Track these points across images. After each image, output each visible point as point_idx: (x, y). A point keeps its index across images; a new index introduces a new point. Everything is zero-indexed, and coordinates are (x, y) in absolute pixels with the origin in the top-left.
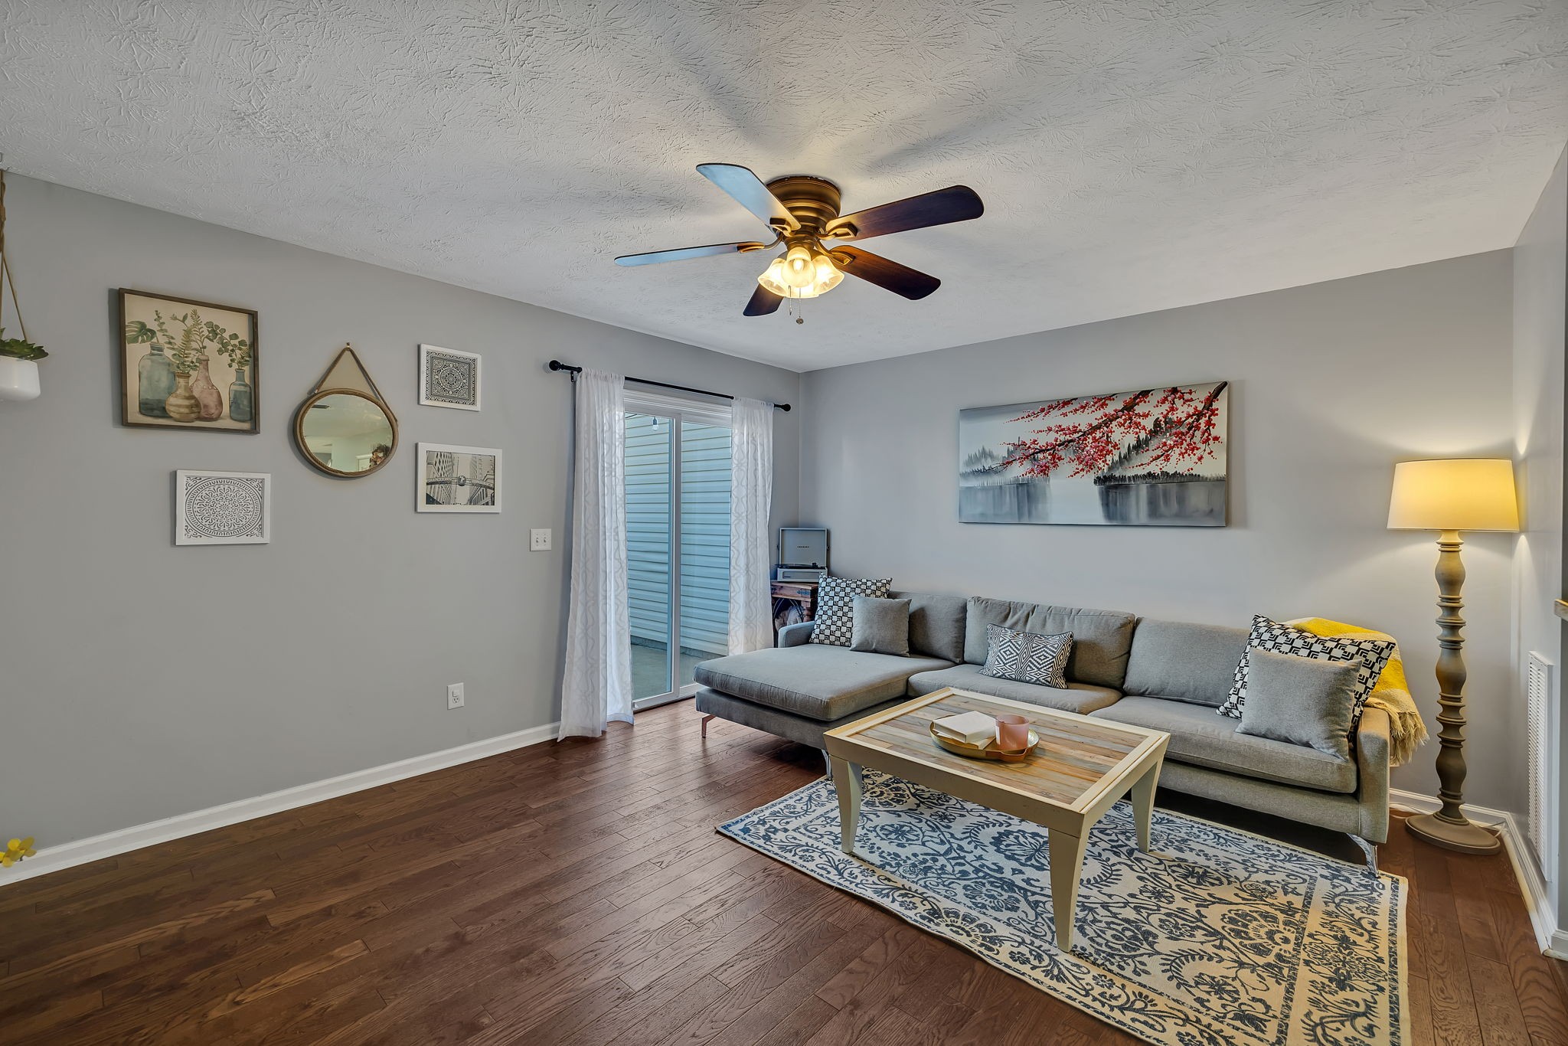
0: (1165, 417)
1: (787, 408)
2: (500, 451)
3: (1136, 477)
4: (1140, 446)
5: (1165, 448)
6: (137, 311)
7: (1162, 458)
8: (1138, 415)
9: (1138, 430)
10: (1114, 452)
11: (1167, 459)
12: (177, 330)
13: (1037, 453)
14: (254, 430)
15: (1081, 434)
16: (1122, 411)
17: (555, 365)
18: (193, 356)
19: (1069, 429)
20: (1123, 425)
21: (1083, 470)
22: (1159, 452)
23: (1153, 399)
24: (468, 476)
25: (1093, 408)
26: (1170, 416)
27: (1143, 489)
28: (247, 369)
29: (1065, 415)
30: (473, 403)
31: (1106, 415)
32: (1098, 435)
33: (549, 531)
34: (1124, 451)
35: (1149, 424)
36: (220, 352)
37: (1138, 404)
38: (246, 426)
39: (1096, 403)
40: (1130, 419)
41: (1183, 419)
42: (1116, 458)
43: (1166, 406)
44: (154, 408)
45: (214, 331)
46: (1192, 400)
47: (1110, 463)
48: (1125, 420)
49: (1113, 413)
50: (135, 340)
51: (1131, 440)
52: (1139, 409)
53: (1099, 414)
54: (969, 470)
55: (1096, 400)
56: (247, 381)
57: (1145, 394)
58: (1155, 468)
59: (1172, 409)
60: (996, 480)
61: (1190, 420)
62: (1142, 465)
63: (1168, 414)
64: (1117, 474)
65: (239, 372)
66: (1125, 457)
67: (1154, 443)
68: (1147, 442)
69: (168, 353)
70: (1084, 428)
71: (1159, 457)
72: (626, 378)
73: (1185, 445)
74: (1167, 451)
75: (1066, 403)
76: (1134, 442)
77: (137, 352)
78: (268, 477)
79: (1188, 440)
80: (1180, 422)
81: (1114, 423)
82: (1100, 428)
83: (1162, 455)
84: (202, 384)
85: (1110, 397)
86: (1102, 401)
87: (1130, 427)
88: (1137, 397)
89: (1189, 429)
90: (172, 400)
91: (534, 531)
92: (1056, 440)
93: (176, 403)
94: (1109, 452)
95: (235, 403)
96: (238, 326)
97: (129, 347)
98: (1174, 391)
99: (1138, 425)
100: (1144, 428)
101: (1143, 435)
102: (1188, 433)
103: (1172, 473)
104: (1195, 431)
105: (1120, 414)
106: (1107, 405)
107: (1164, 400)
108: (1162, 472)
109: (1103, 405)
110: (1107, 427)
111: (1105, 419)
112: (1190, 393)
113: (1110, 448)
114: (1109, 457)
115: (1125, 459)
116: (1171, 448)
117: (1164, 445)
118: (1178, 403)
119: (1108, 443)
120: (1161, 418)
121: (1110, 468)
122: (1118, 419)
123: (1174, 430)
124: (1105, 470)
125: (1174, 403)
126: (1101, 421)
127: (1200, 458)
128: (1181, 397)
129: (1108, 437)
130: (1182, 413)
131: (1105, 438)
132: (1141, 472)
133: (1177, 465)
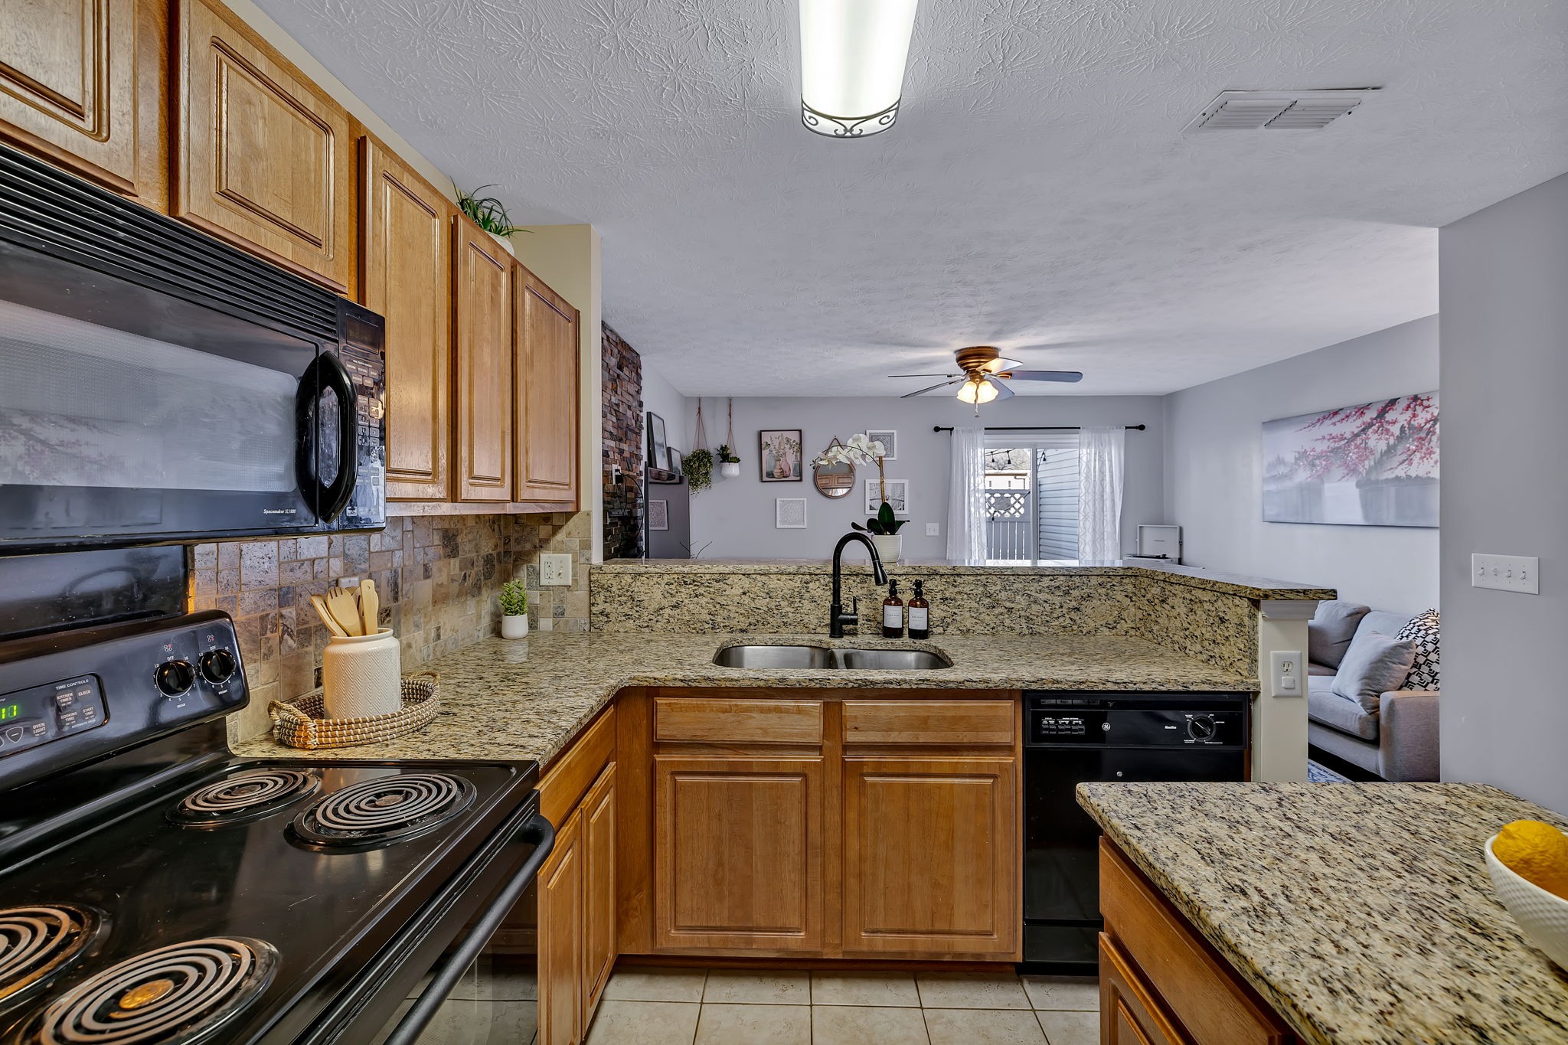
0: (1409, 423)
1: (1142, 428)
2: (907, 480)
3: (1387, 480)
4: (1390, 450)
5: (1409, 453)
6: (766, 438)
7: (1407, 462)
8: (1388, 422)
9: (1387, 436)
10: (1371, 457)
11: (1411, 464)
12: (776, 442)
13: (1315, 459)
14: (801, 480)
15: (1346, 441)
16: (1375, 419)
17: (937, 429)
18: (782, 452)
19: (1337, 437)
20: (1377, 432)
21: (1347, 474)
22: (1404, 457)
23: (1400, 406)
24: (890, 495)
25: (1355, 418)
26: (1412, 422)
27: (1392, 490)
28: (798, 454)
29: (1334, 424)
30: (893, 456)
31: (1364, 423)
32: (1358, 441)
33: (938, 524)
34: (1378, 456)
35: (1395, 430)
36: (790, 449)
37: (1387, 412)
38: (798, 478)
39: (1356, 412)
40: (1382, 426)
41: (1423, 425)
42: (1372, 463)
43: (1410, 413)
44: (770, 475)
45: (788, 441)
46: (1429, 407)
47: (1367, 467)
48: (1379, 428)
49: (1369, 421)
50: (765, 449)
51: (1382, 446)
52: (1389, 416)
53: (1359, 422)
54: (1268, 475)
55: (1356, 410)
56: (799, 459)
57: (1393, 402)
58: (1400, 472)
59: (1414, 416)
60: (1287, 484)
61: (1428, 426)
62: (1392, 469)
63: (1410, 420)
64: (1373, 477)
65: (796, 456)
66: (1378, 461)
67: (1400, 449)
68: (1394, 447)
69: (774, 452)
70: (1348, 435)
71: (1404, 461)
72: (986, 429)
73: (1424, 450)
74: (1410, 456)
75: (1336, 413)
76: (1385, 448)
77: (765, 453)
78: (805, 499)
79: (1426, 444)
80: (1421, 428)
81: (1370, 430)
82: (1359, 436)
83: (1407, 459)
84: (784, 462)
85: (1368, 406)
86: (1361, 410)
87: (1382, 434)
88: (1387, 406)
89: (1428, 434)
90: (775, 471)
91: (928, 525)
92: (1328, 447)
93: (777, 472)
94: (1367, 458)
95: (794, 469)
96: (795, 436)
97: (763, 452)
98: (1415, 398)
99: (1388, 431)
100: (1392, 435)
101: (1392, 441)
102: (1426, 438)
103: (1414, 476)
104: (1432, 436)
105: (1375, 422)
106: (1365, 414)
107: (1408, 407)
108: (1407, 475)
109: (1362, 414)
110: (1365, 434)
111: (1363, 427)
112: (1428, 400)
113: (1367, 453)
114: (1366, 462)
115: (1378, 464)
116: (1413, 453)
117: (1408, 450)
118: (1419, 409)
119: (1366, 449)
120: (1406, 424)
121: (1368, 473)
122: (1373, 427)
123: (1416, 436)
124: (1364, 475)
125: (1415, 410)
126: (1360, 429)
127: (1435, 462)
128: (1421, 404)
129: (1366, 443)
130: (1422, 419)
131: (1364, 444)
132: (1391, 476)
133: (1419, 469)
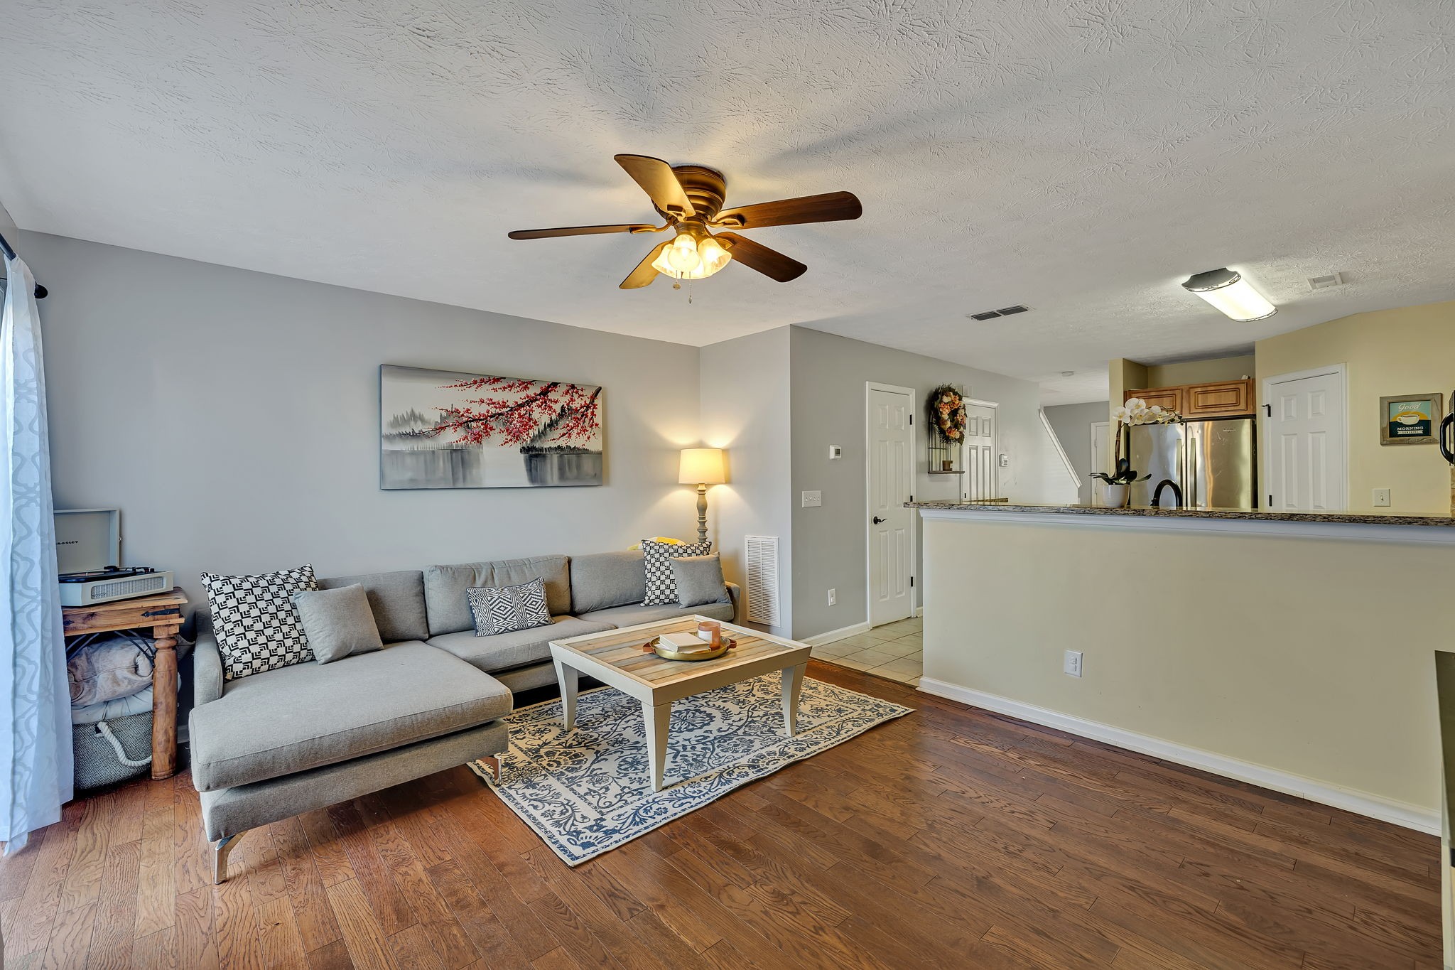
0: (568, 405)
3: (550, 449)
4: (552, 425)
5: (569, 428)
7: (567, 435)
8: (550, 400)
9: (551, 412)
10: (535, 427)
11: (570, 437)
13: (473, 422)
15: (509, 409)
16: (539, 395)
19: (499, 403)
20: (540, 406)
21: (511, 440)
22: (565, 431)
23: (560, 390)
25: (518, 389)
26: (570, 404)
27: (555, 458)
29: (497, 390)
31: (528, 397)
32: (523, 412)
34: (542, 427)
35: (557, 408)
37: (550, 391)
39: (520, 385)
40: (545, 402)
41: (579, 408)
42: (536, 433)
43: (568, 397)
46: (583, 396)
47: (532, 436)
48: (542, 403)
49: (533, 395)
51: (545, 419)
52: (552, 396)
53: (523, 394)
54: (394, 432)
55: (520, 383)
57: (555, 385)
58: (562, 443)
59: (572, 400)
60: (427, 445)
61: (582, 410)
62: (554, 439)
64: (537, 445)
66: (542, 433)
67: (561, 424)
68: (557, 422)
70: (511, 404)
71: (564, 435)
73: (580, 428)
74: (569, 431)
75: (497, 380)
76: (548, 422)
79: (582, 423)
80: (577, 411)
81: (534, 404)
82: (524, 407)
83: (567, 433)
85: (531, 383)
86: (526, 384)
87: (546, 409)
88: (549, 386)
89: (582, 416)
92: (489, 412)
94: (531, 427)
98: (573, 387)
99: (550, 407)
100: (554, 411)
101: (554, 417)
102: (581, 418)
103: (572, 447)
104: (585, 418)
105: (538, 397)
106: (529, 388)
107: (567, 393)
108: (567, 446)
109: (526, 388)
110: (529, 406)
111: (527, 399)
112: (582, 390)
113: (531, 423)
114: (531, 432)
115: (542, 434)
116: (572, 428)
117: (568, 426)
118: (576, 396)
119: (530, 419)
120: (565, 405)
121: (532, 441)
122: (537, 402)
123: (573, 416)
124: (529, 442)
125: (573, 396)
126: (524, 401)
127: (589, 438)
128: (577, 392)
129: (530, 415)
130: (577, 403)
131: (528, 415)
132: (554, 445)
133: (576, 441)
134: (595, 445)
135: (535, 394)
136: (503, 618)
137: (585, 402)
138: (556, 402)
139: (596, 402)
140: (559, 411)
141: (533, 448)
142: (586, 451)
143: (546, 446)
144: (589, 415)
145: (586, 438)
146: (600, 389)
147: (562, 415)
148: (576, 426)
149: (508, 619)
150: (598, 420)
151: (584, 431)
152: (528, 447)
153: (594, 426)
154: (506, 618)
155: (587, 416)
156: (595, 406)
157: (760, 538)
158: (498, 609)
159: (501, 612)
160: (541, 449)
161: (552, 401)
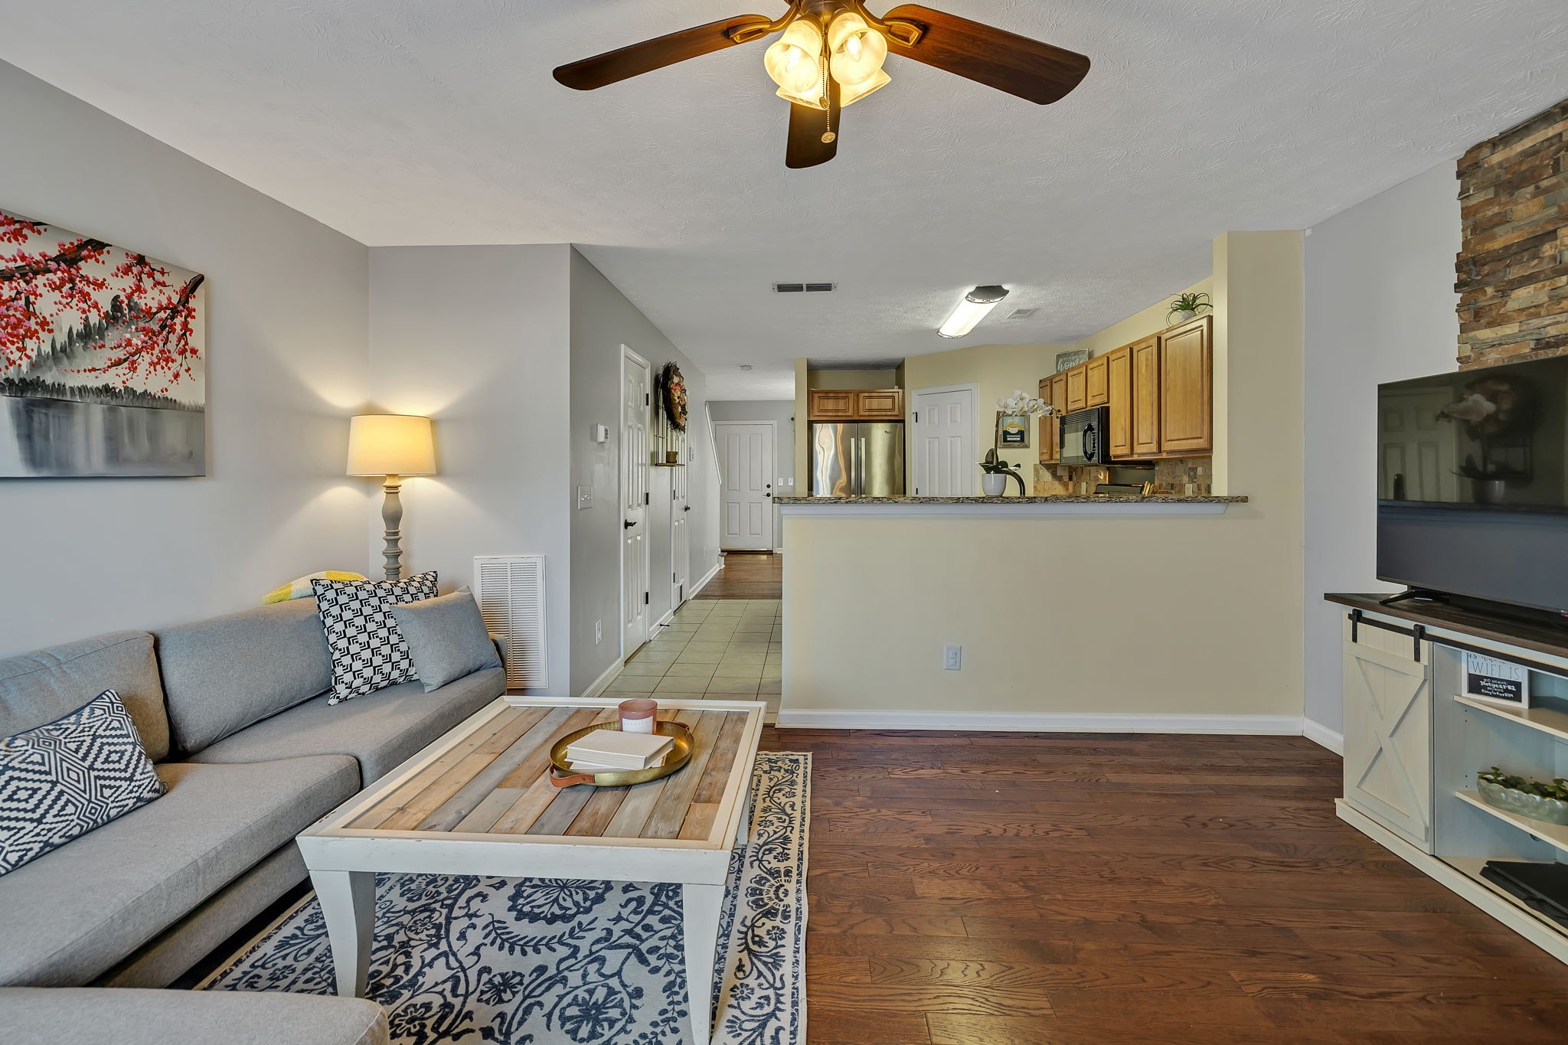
0: (129, 297)
3: (83, 390)
4: (88, 335)
5: (130, 350)
7: (126, 364)
8: (86, 279)
9: (85, 306)
10: (42, 335)
11: (133, 368)
16: (56, 259)
20: (58, 288)
22: (121, 354)
23: (113, 261)
26: (135, 298)
31: (23, 258)
34: (61, 338)
35: (103, 300)
37: (85, 259)
39: (2, 224)
40: (72, 280)
41: (154, 310)
42: (46, 348)
43: (129, 282)
46: (163, 284)
47: (34, 355)
48: (63, 281)
49: (38, 258)
51: (71, 319)
52: (88, 268)
53: (12, 249)
55: (3, 219)
57: (97, 246)
58: (114, 379)
59: (139, 289)
61: (163, 315)
62: (94, 370)
63: (132, 294)
64: (49, 377)
66: (63, 350)
67: (113, 336)
68: (101, 331)
71: (118, 363)
73: (156, 351)
74: (133, 355)
76: (78, 327)
79: (161, 344)
80: (150, 314)
81: (40, 280)
82: (10, 280)
83: (125, 360)
85: (35, 225)
86: (15, 225)
87: (72, 296)
88: (83, 245)
94: (32, 334)
98: (141, 260)
99: (86, 297)
100: (96, 306)
101: (94, 318)
102: (160, 333)
103: (139, 391)
104: (169, 333)
105: (52, 265)
106: (25, 237)
107: (127, 270)
108: (126, 388)
109: (17, 235)
110: (27, 283)
111: (20, 263)
112: (163, 273)
113: (32, 324)
114: (30, 344)
115: (61, 354)
116: (138, 351)
117: (129, 343)
118: (147, 283)
119: (29, 314)
120: (123, 297)
121: (33, 366)
122: (50, 276)
123: (141, 324)
124: (24, 369)
125: (140, 280)
126: (12, 265)
127: (176, 376)
128: (150, 275)
129: (28, 303)
130: (151, 299)
131: (22, 302)
132: (93, 382)
133: (147, 379)
134: (188, 392)
135: (44, 255)
136: (125, 779)
137: (169, 299)
138: (100, 285)
139: (192, 303)
140: (106, 306)
141: (36, 385)
142: (170, 404)
143: (73, 381)
144: (178, 327)
145: (170, 375)
146: (200, 279)
147: (115, 315)
148: (147, 347)
149: (138, 776)
150: (196, 340)
151: (167, 360)
152: (22, 380)
153: (188, 354)
154: (133, 775)
155: (174, 331)
156: (190, 313)
157: (508, 559)
158: (106, 761)
159: (117, 766)
160: (60, 389)
161: (89, 282)
